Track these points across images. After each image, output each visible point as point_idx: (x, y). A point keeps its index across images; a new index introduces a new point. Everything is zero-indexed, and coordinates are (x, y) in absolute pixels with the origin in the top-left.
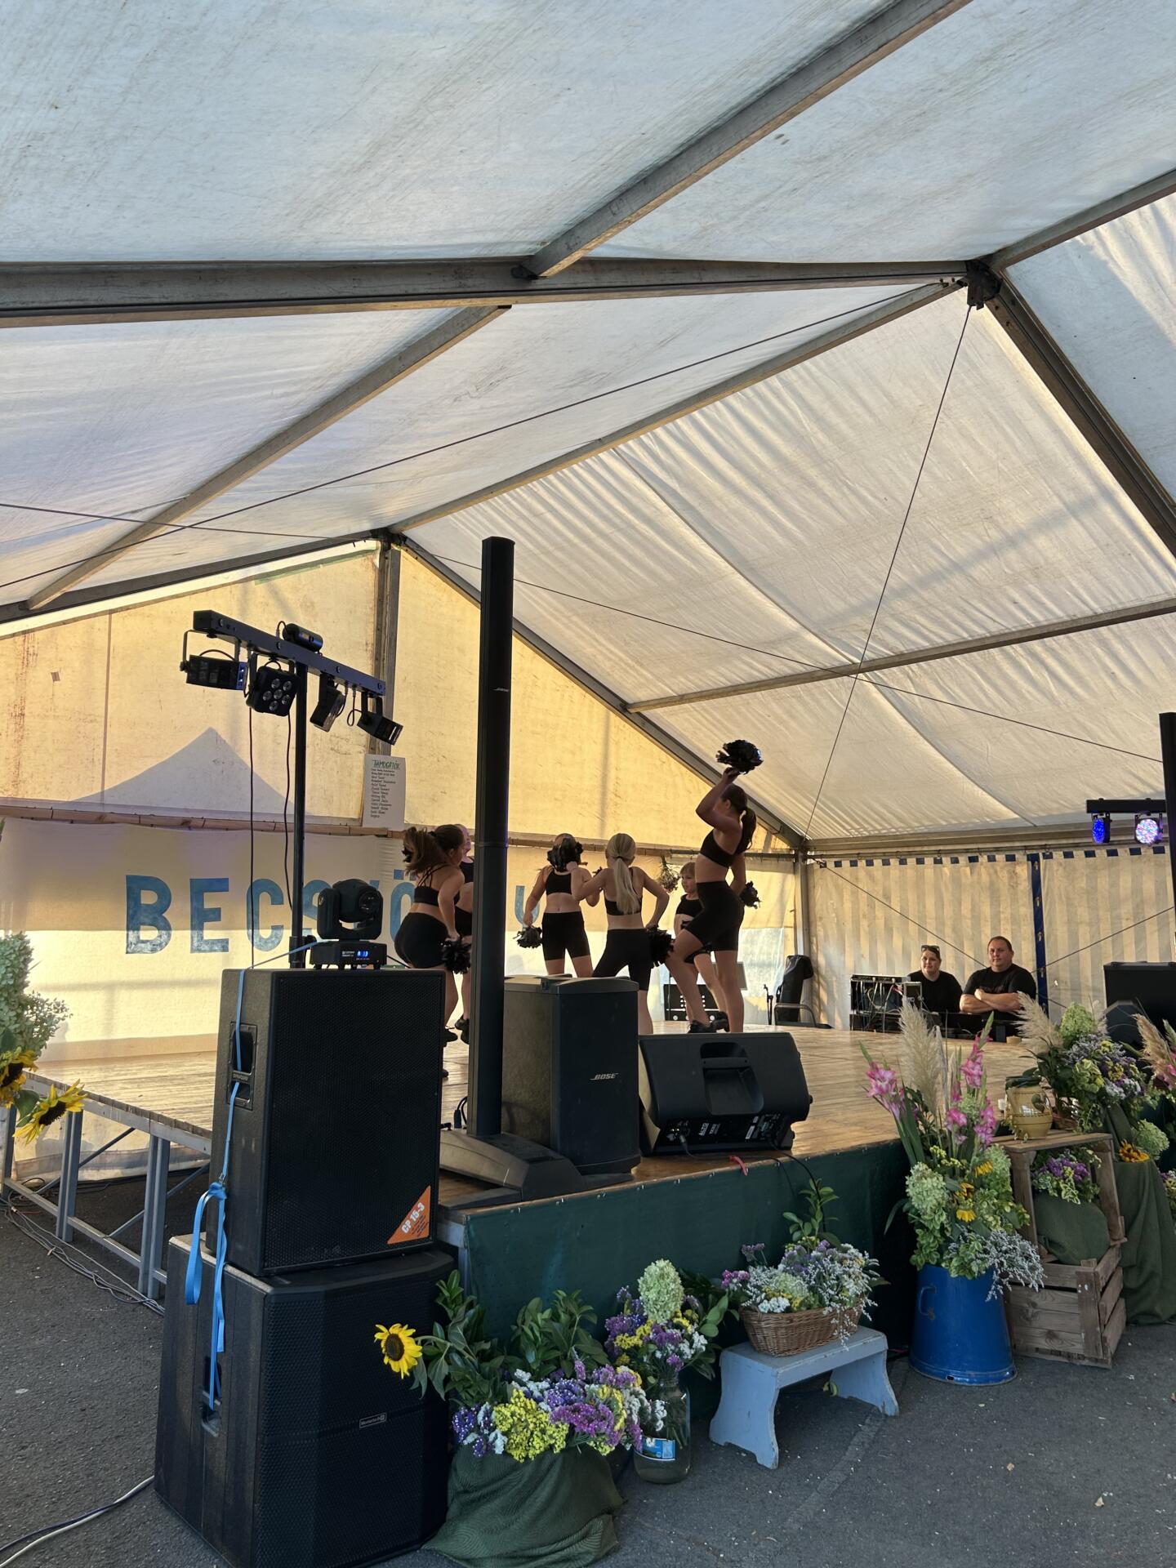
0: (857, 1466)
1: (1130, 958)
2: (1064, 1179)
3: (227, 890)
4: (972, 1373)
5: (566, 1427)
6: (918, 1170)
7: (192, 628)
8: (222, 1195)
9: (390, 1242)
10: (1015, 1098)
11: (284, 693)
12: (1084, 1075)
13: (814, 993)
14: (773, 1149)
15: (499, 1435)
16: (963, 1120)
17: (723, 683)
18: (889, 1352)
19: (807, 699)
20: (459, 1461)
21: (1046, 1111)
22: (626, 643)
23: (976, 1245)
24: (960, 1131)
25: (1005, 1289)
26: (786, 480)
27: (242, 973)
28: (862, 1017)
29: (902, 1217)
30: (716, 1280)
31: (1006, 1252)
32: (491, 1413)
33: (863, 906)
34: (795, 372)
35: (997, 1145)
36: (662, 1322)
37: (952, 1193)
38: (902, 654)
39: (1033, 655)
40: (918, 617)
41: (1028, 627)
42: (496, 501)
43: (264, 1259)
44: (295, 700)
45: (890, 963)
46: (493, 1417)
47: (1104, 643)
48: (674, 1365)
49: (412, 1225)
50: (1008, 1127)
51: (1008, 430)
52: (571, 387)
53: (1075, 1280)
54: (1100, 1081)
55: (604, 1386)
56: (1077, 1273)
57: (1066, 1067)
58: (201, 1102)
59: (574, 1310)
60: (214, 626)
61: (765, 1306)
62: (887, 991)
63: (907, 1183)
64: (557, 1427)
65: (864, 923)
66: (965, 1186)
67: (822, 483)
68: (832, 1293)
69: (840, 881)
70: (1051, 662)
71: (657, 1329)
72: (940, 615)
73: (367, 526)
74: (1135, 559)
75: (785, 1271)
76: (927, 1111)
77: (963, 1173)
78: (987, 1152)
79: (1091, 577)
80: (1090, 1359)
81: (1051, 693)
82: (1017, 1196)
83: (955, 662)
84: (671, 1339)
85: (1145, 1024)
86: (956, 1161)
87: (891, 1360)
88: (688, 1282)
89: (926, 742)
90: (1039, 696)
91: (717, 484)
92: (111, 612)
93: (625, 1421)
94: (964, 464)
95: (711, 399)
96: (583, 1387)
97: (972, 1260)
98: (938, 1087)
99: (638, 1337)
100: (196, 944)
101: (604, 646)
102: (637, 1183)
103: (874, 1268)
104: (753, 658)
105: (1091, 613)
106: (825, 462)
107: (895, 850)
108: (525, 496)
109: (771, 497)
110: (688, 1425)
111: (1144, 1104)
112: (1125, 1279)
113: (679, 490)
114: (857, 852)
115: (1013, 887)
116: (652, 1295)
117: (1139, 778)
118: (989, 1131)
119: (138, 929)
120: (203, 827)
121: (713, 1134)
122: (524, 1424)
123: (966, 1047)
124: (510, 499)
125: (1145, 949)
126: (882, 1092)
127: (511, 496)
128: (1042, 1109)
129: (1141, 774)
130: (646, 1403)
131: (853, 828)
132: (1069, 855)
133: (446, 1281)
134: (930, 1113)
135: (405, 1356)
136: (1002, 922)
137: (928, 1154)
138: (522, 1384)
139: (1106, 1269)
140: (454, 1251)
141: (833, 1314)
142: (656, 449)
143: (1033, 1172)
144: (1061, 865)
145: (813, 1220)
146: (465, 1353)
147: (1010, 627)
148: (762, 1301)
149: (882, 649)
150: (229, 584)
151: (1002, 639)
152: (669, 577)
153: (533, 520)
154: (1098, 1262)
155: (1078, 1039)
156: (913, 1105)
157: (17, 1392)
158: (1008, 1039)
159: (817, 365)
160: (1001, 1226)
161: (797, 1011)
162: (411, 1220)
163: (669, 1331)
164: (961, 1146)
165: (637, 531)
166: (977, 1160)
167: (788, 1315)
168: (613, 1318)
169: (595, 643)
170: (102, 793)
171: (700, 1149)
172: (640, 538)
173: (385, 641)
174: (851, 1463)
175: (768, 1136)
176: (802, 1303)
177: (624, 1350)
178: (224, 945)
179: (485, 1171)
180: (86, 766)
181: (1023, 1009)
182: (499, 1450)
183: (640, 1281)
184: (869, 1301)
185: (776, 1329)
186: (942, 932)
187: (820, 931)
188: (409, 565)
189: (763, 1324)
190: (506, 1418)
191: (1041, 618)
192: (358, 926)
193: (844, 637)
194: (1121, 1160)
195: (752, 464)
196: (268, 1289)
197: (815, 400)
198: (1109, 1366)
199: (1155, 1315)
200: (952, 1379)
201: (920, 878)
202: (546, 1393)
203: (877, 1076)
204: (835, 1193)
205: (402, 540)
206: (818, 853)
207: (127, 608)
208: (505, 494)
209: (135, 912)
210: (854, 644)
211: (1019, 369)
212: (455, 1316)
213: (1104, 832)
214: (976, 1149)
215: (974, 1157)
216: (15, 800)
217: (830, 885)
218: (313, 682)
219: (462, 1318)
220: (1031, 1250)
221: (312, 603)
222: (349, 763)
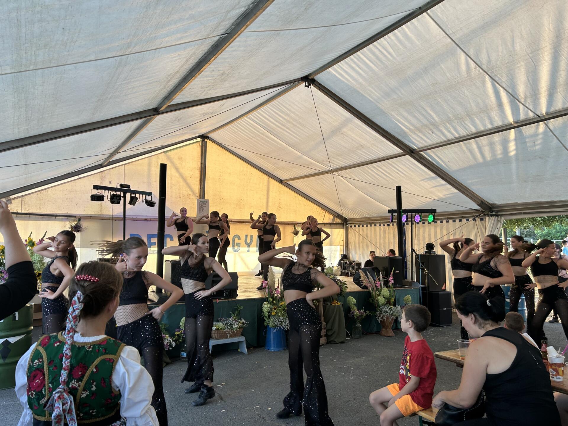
6: (264, 303)
7: (93, 189)
11: (118, 199)
14: (227, 298)
17: (303, 175)
18: (247, 341)
26: (289, 125)
33: (361, 240)
37: (271, 309)
38: (342, 167)
39: (374, 167)
40: (340, 158)
41: (369, 160)
63: (263, 306)
66: (274, 307)
67: (298, 125)
69: (355, 231)
70: (380, 169)
72: (345, 157)
73: (196, 135)
79: (376, 147)
83: (356, 169)
86: (275, 302)
91: (273, 125)
92: (124, 164)
99: (180, 332)
103: (247, 323)
104: (305, 169)
105: (382, 156)
106: (296, 120)
107: (365, 222)
109: (289, 129)
113: (266, 127)
117: (420, 201)
120: (150, 221)
137: (269, 300)
142: (256, 117)
149: (336, 166)
160: (282, 316)
165: (261, 136)
166: (281, 302)
167: (217, 331)
173: (203, 167)
175: (229, 295)
176: (221, 329)
187: (350, 247)
194: (332, 304)
197: (287, 106)
199: (335, 342)
201: (375, 230)
205: (208, 138)
206: (350, 223)
207: (129, 163)
216: (101, 215)
217: (353, 233)
221: (181, 158)
222: (193, 202)
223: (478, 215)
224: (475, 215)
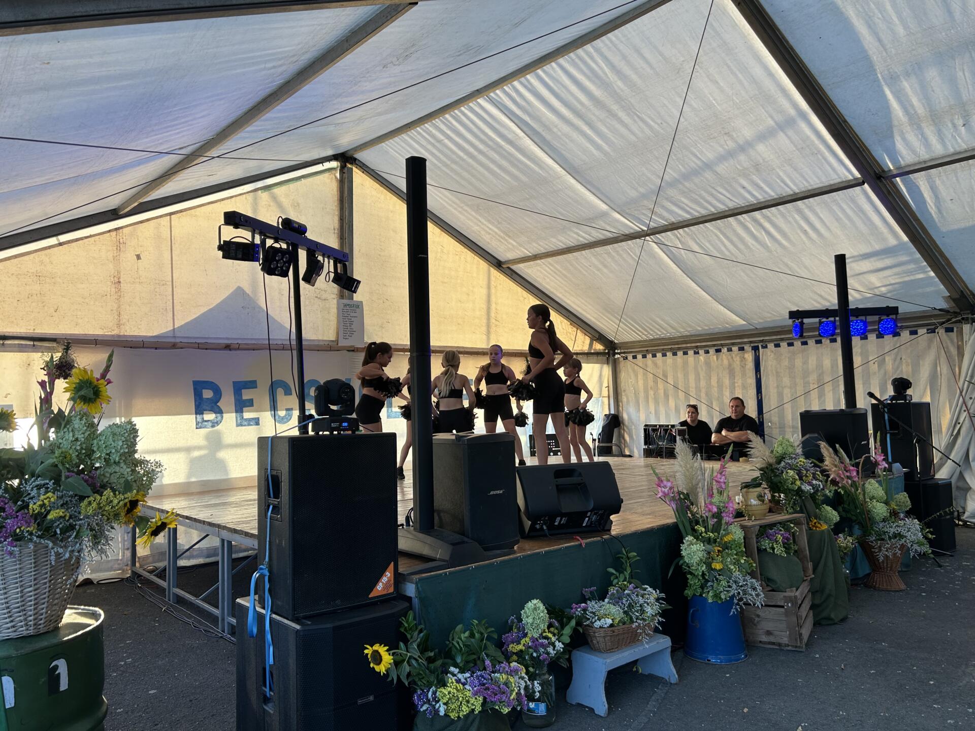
0: (654, 713)
1: (815, 407)
2: (776, 542)
3: (256, 387)
4: (722, 657)
5: (481, 699)
6: (688, 541)
7: (223, 223)
8: (267, 573)
9: (370, 596)
10: (747, 495)
11: (285, 263)
12: (788, 479)
13: (621, 436)
14: (600, 531)
15: (442, 705)
16: (715, 510)
17: (561, 246)
18: (672, 647)
19: (614, 254)
20: (418, 721)
21: (765, 502)
22: (499, 223)
23: (724, 583)
24: (713, 516)
25: (741, 607)
26: (597, 113)
27: (270, 439)
28: (650, 450)
29: (679, 568)
30: (568, 610)
31: (741, 586)
32: (436, 693)
33: (651, 383)
34: (603, 42)
35: (736, 523)
36: (536, 635)
37: (709, 553)
38: (673, 223)
39: (755, 221)
40: (683, 199)
41: (752, 203)
42: (412, 133)
43: (294, 609)
44: (292, 266)
45: (667, 416)
46: (437, 695)
47: (800, 212)
48: (544, 660)
49: (383, 585)
50: (742, 513)
51: (740, 75)
52: (459, 55)
53: (783, 601)
54: (798, 483)
55: (503, 674)
56: (784, 597)
57: (778, 475)
58: (249, 517)
59: (483, 631)
60: (237, 221)
61: (598, 624)
62: (666, 433)
63: (681, 548)
64: (476, 699)
65: (651, 393)
66: (717, 549)
67: (621, 114)
68: (638, 614)
69: (636, 367)
70: (767, 225)
71: (534, 640)
72: (697, 197)
73: (330, 152)
74: (819, 156)
75: (609, 603)
76: (693, 505)
77: (715, 541)
78: (730, 528)
79: (792, 169)
80: (791, 646)
81: (766, 244)
82: (748, 553)
83: (706, 227)
84: (542, 645)
85: (825, 447)
86: (711, 534)
87: (674, 651)
88: (551, 612)
89: (688, 279)
90: (758, 247)
91: (554, 117)
92: (171, 214)
93: (516, 693)
94: (711, 99)
95: (548, 62)
96: (490, 675)
97: (721, 592)
98: (700, 490)
99: (522, 645)
100: (239, 422)
101: (485, 225)
102: (518, 555)
103: (663, 599)
104: (580, 230)
105: (791, 193)
106: (623, 100)
107: (670, 347)
108: (431, 129)
109: (589, 124)
110: (554, 694)
111: (825, 495)
112: (813, 599)
113: (530, 122)
114: (646, 349)
115: (743, 367)
116: (530, 620)
117: (821, 296)
118: (731, 515)
119: (203, 414)
120: (238, 349)
121: (563, 524)
122: (456, 698)
123: (716, 465)
124: (421, 131)
125: (824, 401)
126: (665, 495)
127: (422, 129)
128: (763, 501)
129: (823, 294)
130: (528, 683)
131: (644, 334)
132: (777, 346)
133: (405, 618)
134: (694, 506)
135: (383, 662)
136: (736, 389)
137: (694, 530)
138: (454, 675)
139: (802, 594)
140: (409, 599)
141: (639, 627)
142: (514, 95)
143: (757, 538)
144: (773, 352)
145: (625, 572)
146: (418, 658)
147: (741, 203)
148: (595, 621)
149: (660, 220)
150: (244, 193)
151: (736, 211)
152: (523, 178)
153: (437, 144)
154: (797, 590)
155: (784, 458)
156: (684, 501)
157: (150, 692)
158: (741, 459)
159: (616, 37)
160: (739, 571)
161: (611, 447)
162: (383, 583)
163: (540, 641)
164: (713, 525)
165: (505, 150)
166: (724, 533)
167: (611, 629)
168: (507, 635)
169: (480, 224)
170: (174, 329)
171: (557, 534)
172: (506, 154)
173: (346, 227)
174: (651, 711)
175: (597, 523)
176: (619, 622)
177: (514, 653)
178: (257, 422)
179: (426, 551)
180: (163, 314)
181: (750, 441)
182: (442, 713)
183: (522, 612)
184: (660, 619)
185: (604, 637)
186: (700, 396)
187: (624, 399)
188: (358, 177)
189: (596, 634)
190: (445, 695)
191: (760, 197)
192: (341, 407)
193: (636, 213)
194: (810, 529)
195: (576, 103)
196: (298, 627)
197: (616, 60)
198: (803, 650)
199: (832, 619)
200: (710, 661)
201: (685, 364)
202: (468, 680)
203: (662, 485)
204: (638, 556)
205: (353, 161)
206: (622, 351)
207: (181, 211)
208: (418, 128)
209: (200, 404)
210: (642, 217)
211: (746, 34)
212: (412, 637)
213: (800, 331)
214: (723, 526)
215: (722, 532)
216: (119, 336)
217: (630, 370)
218: (302, 255)
219: (416, 638)
220: (757, 584)
221: (298, 204)
222: (327, 306)
223: (944, 320)
224: (934, 321)
